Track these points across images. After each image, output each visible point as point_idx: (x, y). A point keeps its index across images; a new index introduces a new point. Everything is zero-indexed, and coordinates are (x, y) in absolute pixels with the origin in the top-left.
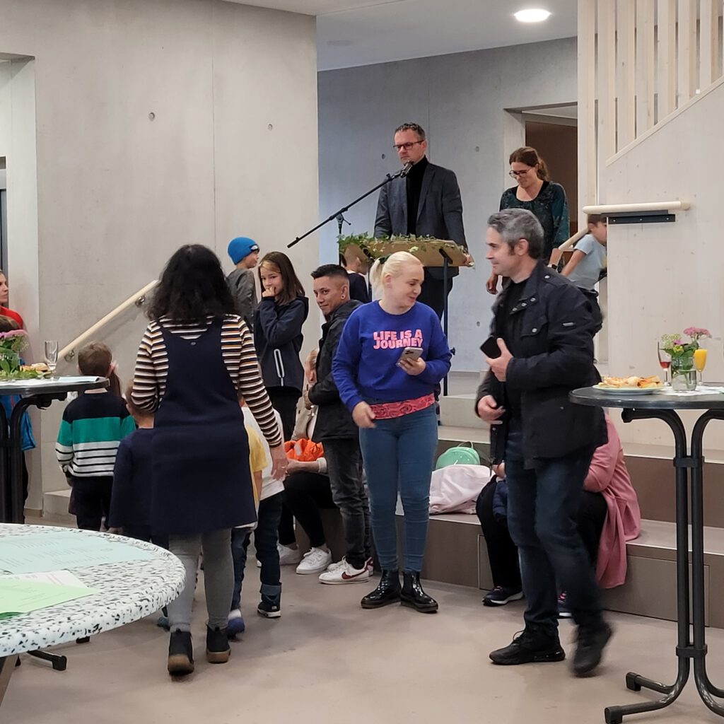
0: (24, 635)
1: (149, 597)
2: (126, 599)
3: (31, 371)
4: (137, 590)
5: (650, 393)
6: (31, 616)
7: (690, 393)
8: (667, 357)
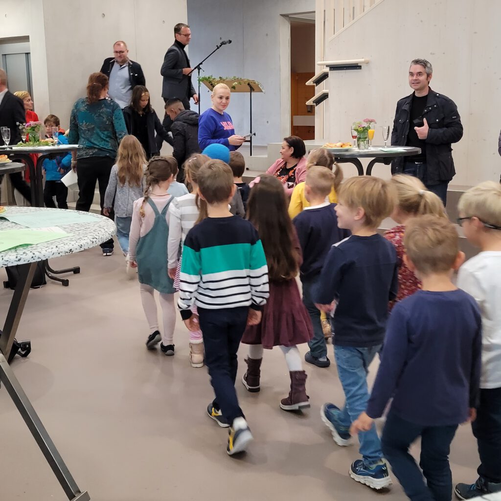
0: (34, 254)
1: (97, 237)
2: (86, 238)
3: (46, 142)
4: (92, 234)
5: (347, 150)
6: (38, 245)
7: (366, 150)
8: (355, 134)
